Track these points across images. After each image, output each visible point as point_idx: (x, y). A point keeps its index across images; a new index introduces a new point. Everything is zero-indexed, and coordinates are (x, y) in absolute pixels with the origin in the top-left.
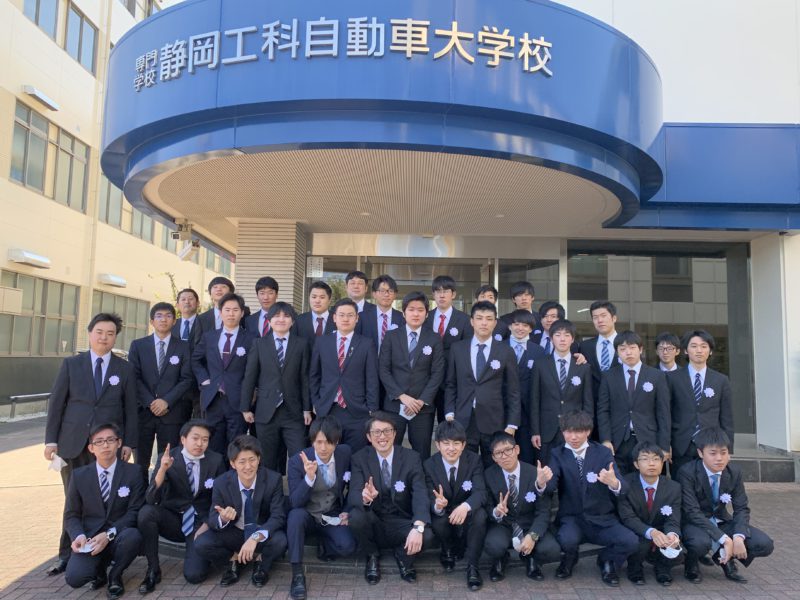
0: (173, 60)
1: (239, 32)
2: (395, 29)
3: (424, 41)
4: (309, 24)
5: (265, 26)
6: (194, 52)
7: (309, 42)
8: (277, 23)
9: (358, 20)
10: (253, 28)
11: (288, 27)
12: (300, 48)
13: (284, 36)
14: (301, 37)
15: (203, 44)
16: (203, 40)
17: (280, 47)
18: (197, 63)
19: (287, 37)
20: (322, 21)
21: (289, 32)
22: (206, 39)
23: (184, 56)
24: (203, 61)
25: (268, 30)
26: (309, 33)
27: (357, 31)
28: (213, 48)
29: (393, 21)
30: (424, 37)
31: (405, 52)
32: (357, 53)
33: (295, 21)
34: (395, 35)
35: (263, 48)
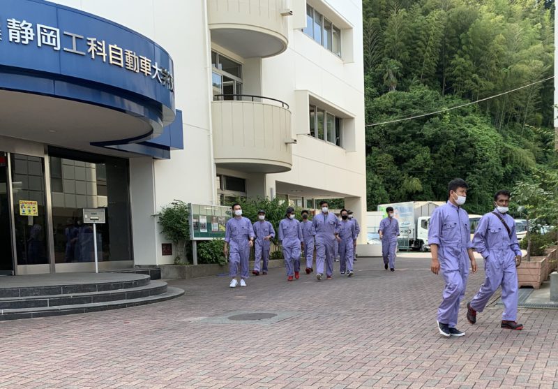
0: (22, 32)
1: (74, 36)
2: (142, 61)
3: (150, 70)
4: (110, 46)
5: (89, 39)
6: (41, 35)
7: (111, 57)
8: (95, 39)
9: (129, 52)
10: (82, 37)
11: (101, 44)
12: (108, 57)
13: (99, 48)
14: (107, 52)
15: (49, 33)
16: (49, 31)
17: (98, 54)
18: (44, 42)
19: (101, 49)
20: (115, 47)
21: (101, 47)
22: (51, 30)
23: (32, 34)
24: (49, 43)
25: (90, 41)
26: (111, 52)
27: (129, 57)
28: (56, 38)
29: (141, 57)
30: (150, 67)
31: (144, 73)
32: (130, 68)
33: (104, 42)
34: (142, 64)
35: (89, 51)
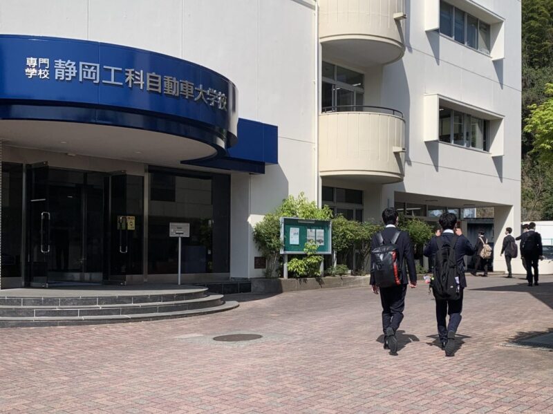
0: (66, 70)
1: (113, 69)
2: (182, 85)
3: (192, 92)
4: (148, 75)
5: (126, 70)
6: (83, 71)
7: (148, 84)
8: (133, 70)
9: (169, 77)
10: (121, 69)
12: (145, 85)
13: (136, 77)
15: (89, 68)
17: (135, 82)
18: (85, 77)
20: (154, 74)
21: (139, 76)
22: (91, 66)
23: (75, 71)
24: (89, 77)
25: (128, 72)
26: (148, 79)
27: (169, 83)
28: (96, 73)
29: (182, 81)
30: (192, 89)
31: (185, 96)
32: (168, 93)
33: (142, 71)
35: (127, 81)
